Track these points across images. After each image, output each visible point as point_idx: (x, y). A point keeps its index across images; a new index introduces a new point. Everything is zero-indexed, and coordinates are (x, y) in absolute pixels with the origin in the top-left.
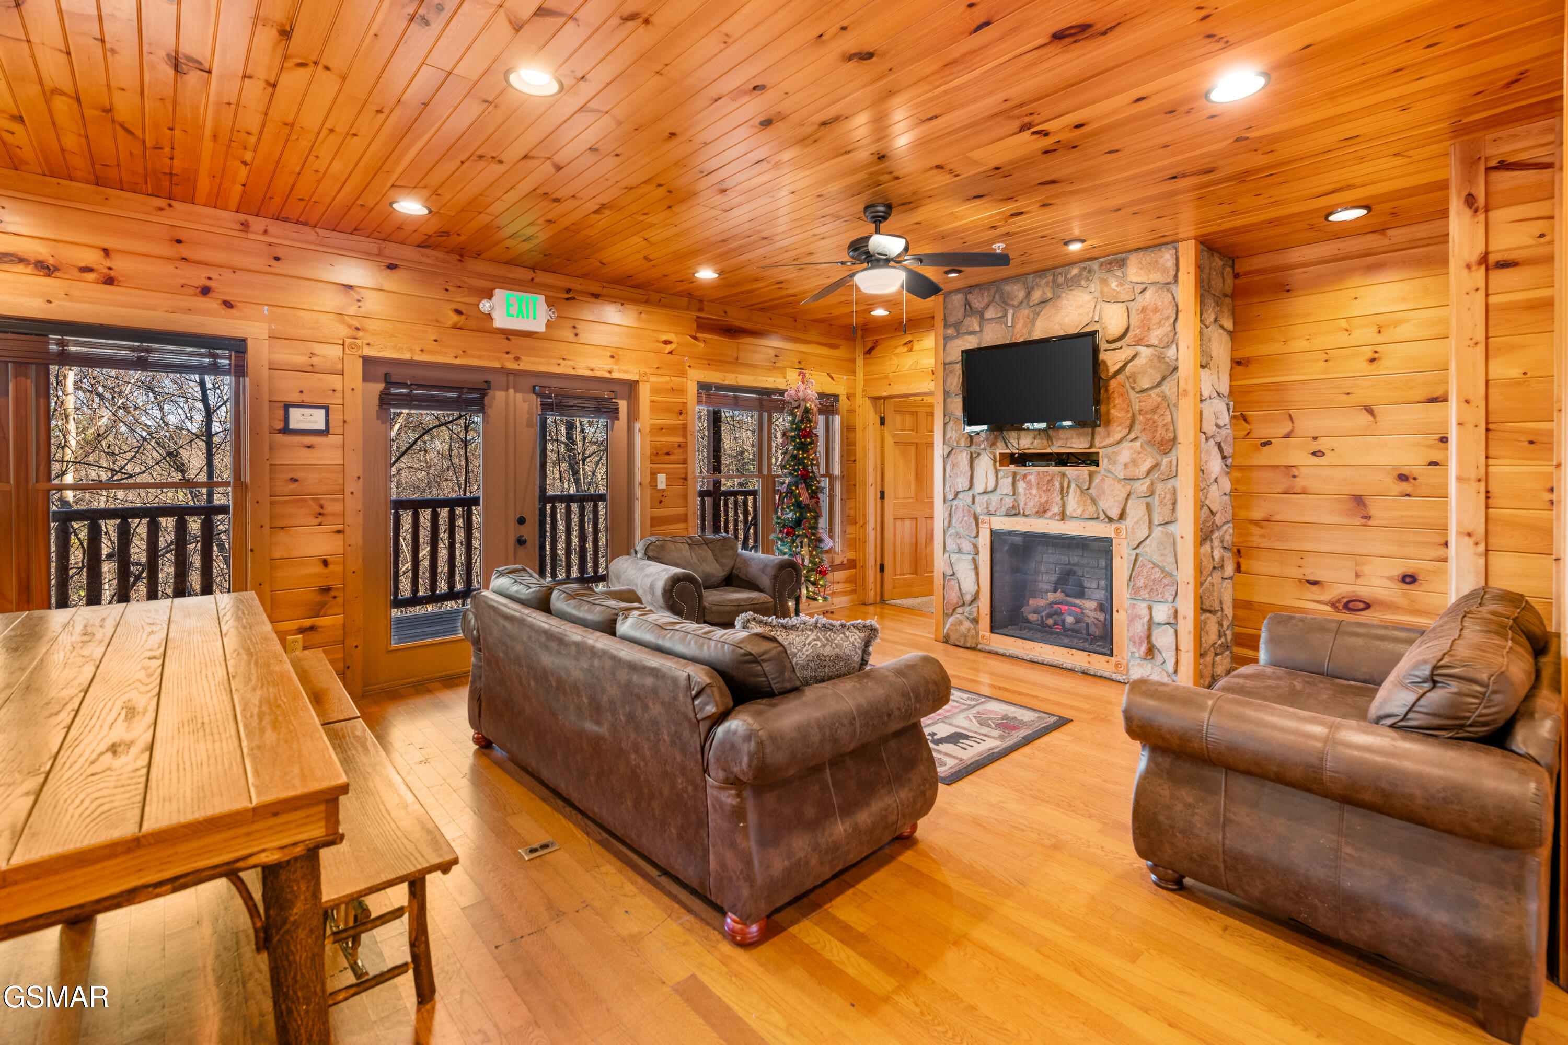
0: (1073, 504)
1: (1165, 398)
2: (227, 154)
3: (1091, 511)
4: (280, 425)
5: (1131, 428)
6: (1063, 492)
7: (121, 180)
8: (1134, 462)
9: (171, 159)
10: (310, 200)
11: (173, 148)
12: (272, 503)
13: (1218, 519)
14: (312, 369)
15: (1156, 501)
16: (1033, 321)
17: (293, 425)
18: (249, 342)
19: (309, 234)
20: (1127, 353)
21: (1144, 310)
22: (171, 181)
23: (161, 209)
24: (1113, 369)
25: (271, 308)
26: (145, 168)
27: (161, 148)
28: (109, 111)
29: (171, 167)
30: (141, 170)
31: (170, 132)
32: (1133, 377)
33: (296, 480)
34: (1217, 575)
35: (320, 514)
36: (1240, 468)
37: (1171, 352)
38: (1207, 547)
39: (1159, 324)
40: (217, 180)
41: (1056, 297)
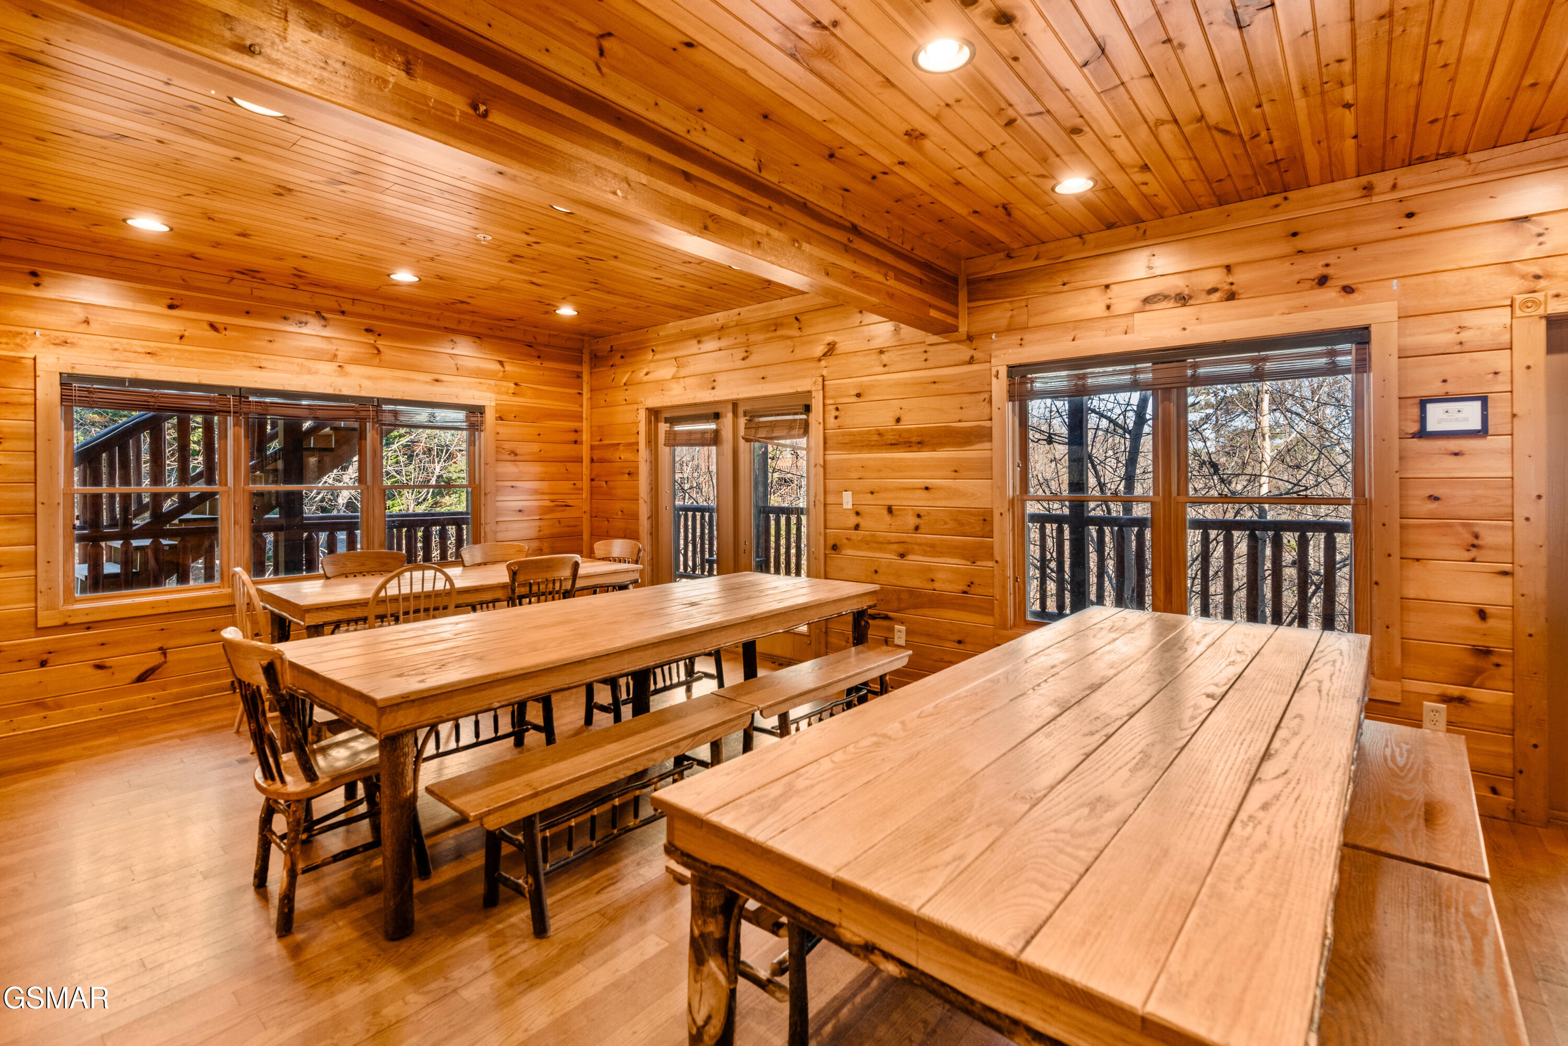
2: (1323, 104)
4: (1414, 427)
7: (1237, 191)
9: (1271, 142)
10: (1446, 116)
11: (1268, 129)
12: (1402, 527)
14: (1462, 349)
17: (1431, 427)
18: (1374, 330)
19: (1456, 166)
22: (1279, 169)
23: (1277, 206)
25: (1402, 280)
26: (1252, 166)
27: (1258, 135)
28: (1201, 118)
29: (1274, 152)
30: (1249, 172)
31: (1259, 110)
33: (1437, 499)
35: (1474, 546)
40: (1324, 144)
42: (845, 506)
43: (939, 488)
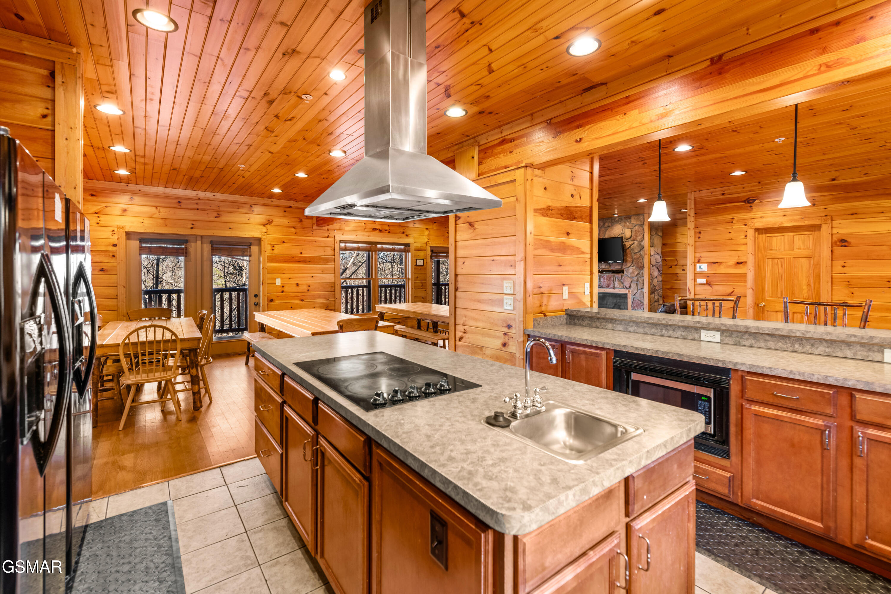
0: (617, 284)
1: (641, 255)
3: (622, 285)
4: (415, 264)
5: (632, 263)
6: (614, 281)
8: (633, 272)
13: (657, 288)
15: (639, 283)
16: (605, 232)
18: (411, 244)
20: (631, 243)
21: (635, 231)
24: (627, 247)
32: (633, 249)
33: (418, 277)
34: (656, 304)
36: (664, 274)
37: (642, 243)
38: (653, 295)
39: (640, 235)
41: (612, 226)
42: (277, 284)
43: (316, 277)
